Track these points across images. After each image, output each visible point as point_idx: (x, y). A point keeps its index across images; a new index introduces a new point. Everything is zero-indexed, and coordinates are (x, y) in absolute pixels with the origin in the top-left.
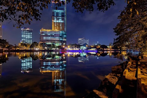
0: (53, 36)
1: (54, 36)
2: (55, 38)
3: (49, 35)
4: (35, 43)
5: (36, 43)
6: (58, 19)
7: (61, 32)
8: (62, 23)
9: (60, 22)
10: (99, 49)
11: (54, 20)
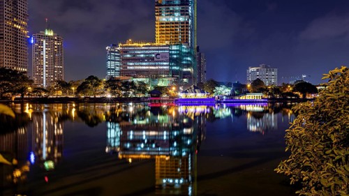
0: (152, 59)
1: (155, 59)
2: (158, 65)
3: (142, 56)
4: (91, 78)
5: (96, 78)
6: (171, 13)
7: (174, 48)
8: (182, 23)
9: (177, 19)
10: (290, 94)
11: (160, 15)
